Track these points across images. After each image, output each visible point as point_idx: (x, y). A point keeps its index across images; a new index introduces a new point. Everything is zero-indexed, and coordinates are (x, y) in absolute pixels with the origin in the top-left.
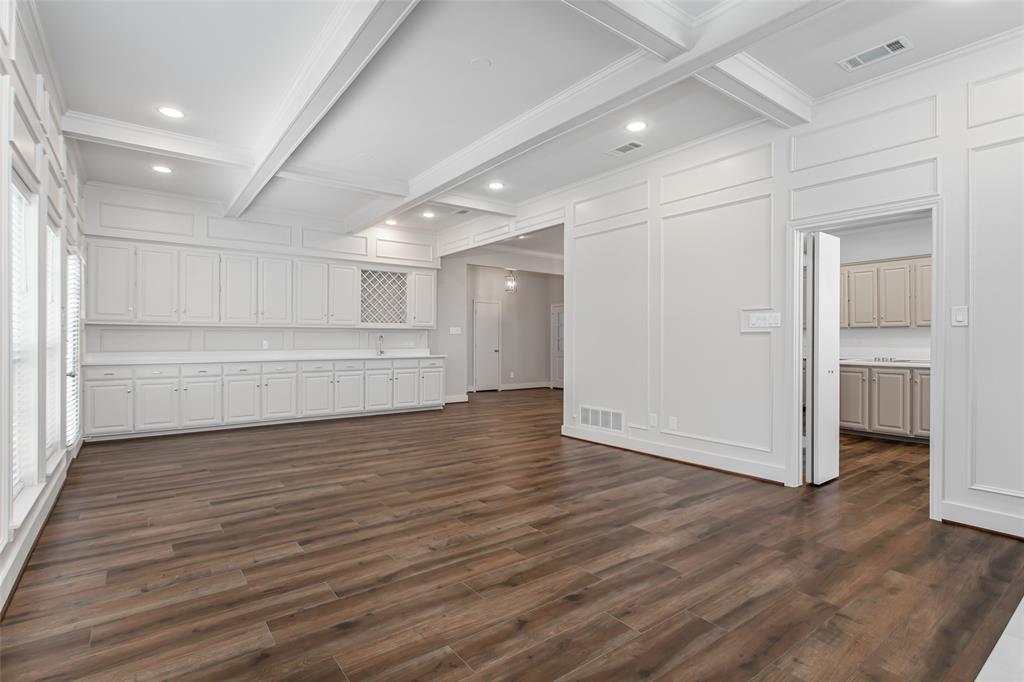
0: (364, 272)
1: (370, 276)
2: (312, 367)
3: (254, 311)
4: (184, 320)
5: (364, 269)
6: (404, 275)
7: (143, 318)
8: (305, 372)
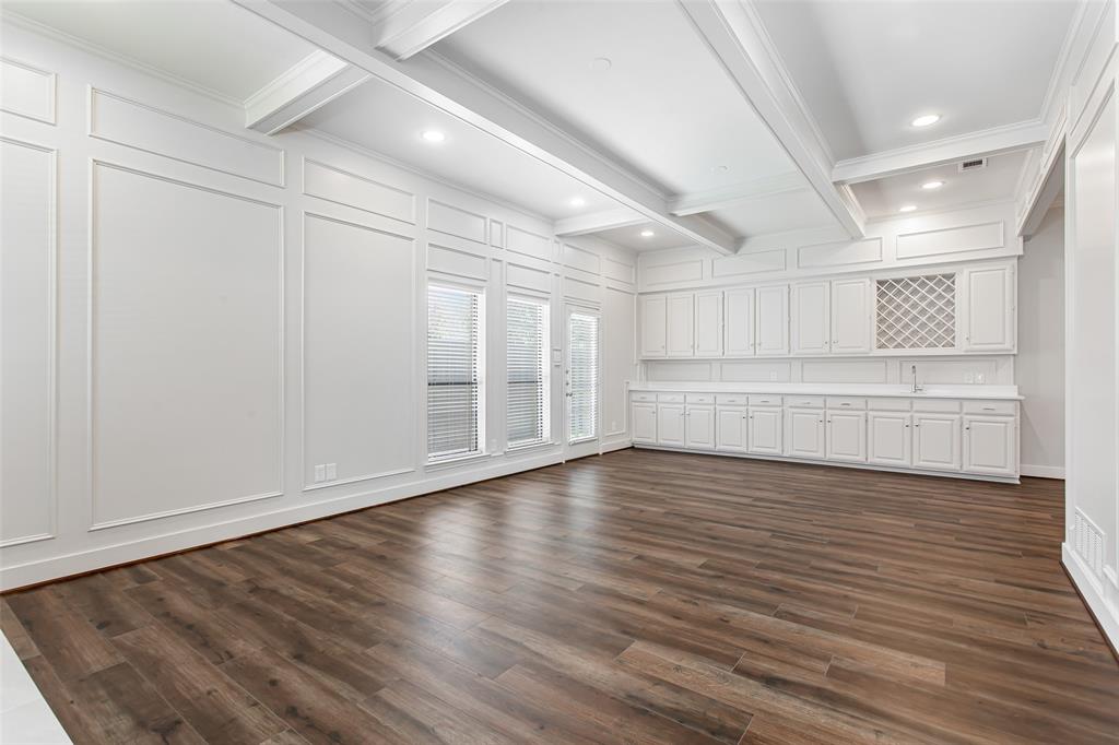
0: (881, 283)
1: (891, 287)
2: (799, 401)
3: (752, 342)
4: (698, 355)
5: (879, 279)
6: (950, 277)
7: (672, 354)
8: (791, 407)
